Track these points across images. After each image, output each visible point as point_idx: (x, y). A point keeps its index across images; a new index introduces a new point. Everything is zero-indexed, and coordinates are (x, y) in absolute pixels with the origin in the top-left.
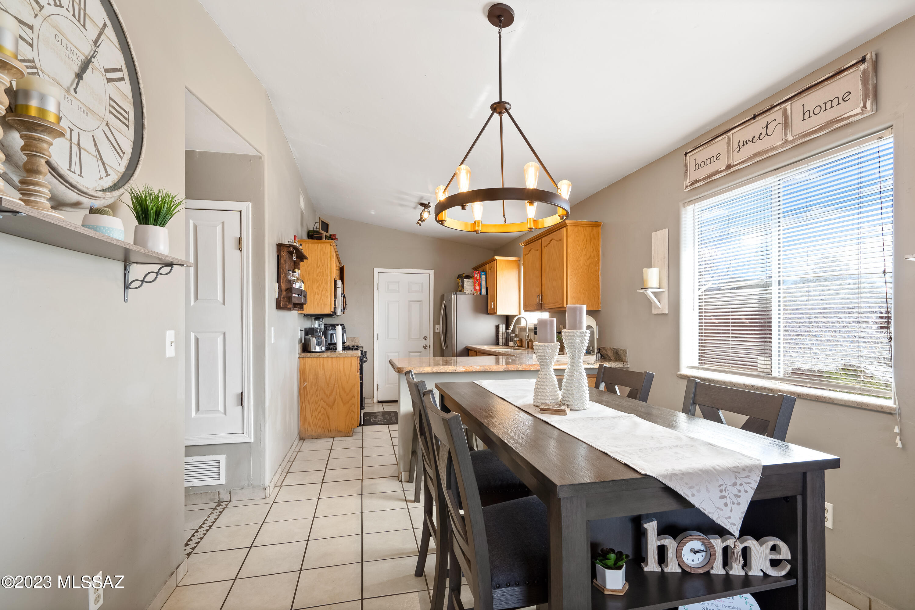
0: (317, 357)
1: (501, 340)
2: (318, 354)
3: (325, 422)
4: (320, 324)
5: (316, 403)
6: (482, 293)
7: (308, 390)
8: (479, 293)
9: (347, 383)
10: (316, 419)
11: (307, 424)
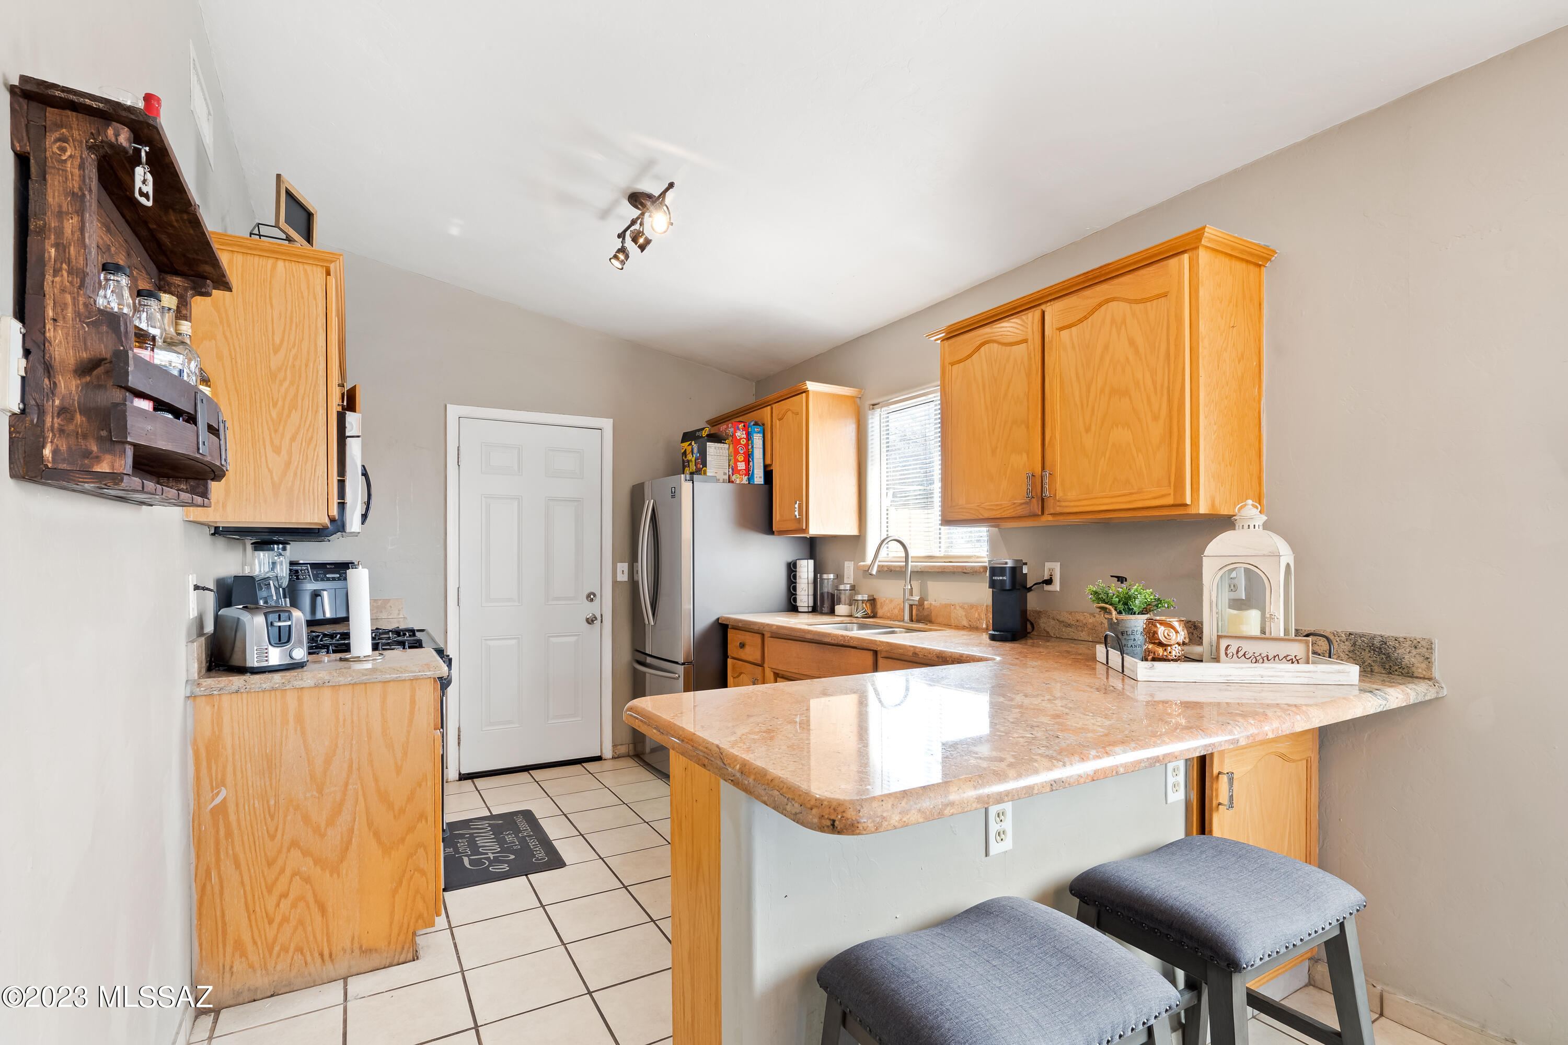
0: (273, 689)
1: (804, 598)
2: (277, 677)
3: (309, 929)
4: (274, 564)
5: (270, 864)
6: (755, 480)
7: (233, 817)
8: (745, 480)
9: (399, 770)
10: (271, 922)
11: (229, 950)
